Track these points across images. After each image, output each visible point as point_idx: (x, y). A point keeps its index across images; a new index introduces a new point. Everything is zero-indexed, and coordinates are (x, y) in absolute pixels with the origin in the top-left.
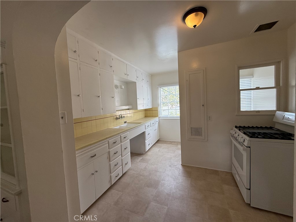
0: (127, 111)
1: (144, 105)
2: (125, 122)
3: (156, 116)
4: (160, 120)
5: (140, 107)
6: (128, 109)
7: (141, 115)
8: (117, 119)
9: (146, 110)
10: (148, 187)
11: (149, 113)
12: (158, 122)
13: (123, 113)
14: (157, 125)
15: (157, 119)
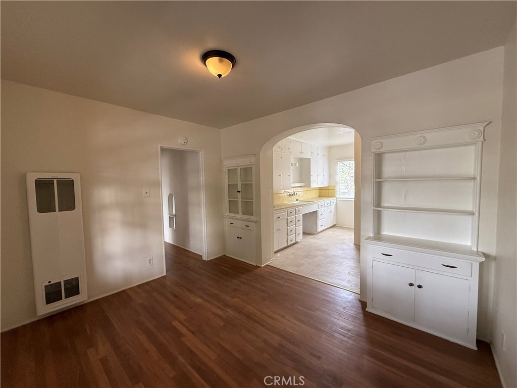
0: (299, 188)
1: (318, 183)
2: (297, 200)
3: (332, 195)
4: (338, 202)
5: (314, 185)
6: (301, 187)
7: (315, 194)
8: (290, 195)
9: (320, 189)
10: (317, 250)
11: (325, 192)
12: (335, 203)
13: (295, 190)
14: (333, 207)
15: (333, 200)
